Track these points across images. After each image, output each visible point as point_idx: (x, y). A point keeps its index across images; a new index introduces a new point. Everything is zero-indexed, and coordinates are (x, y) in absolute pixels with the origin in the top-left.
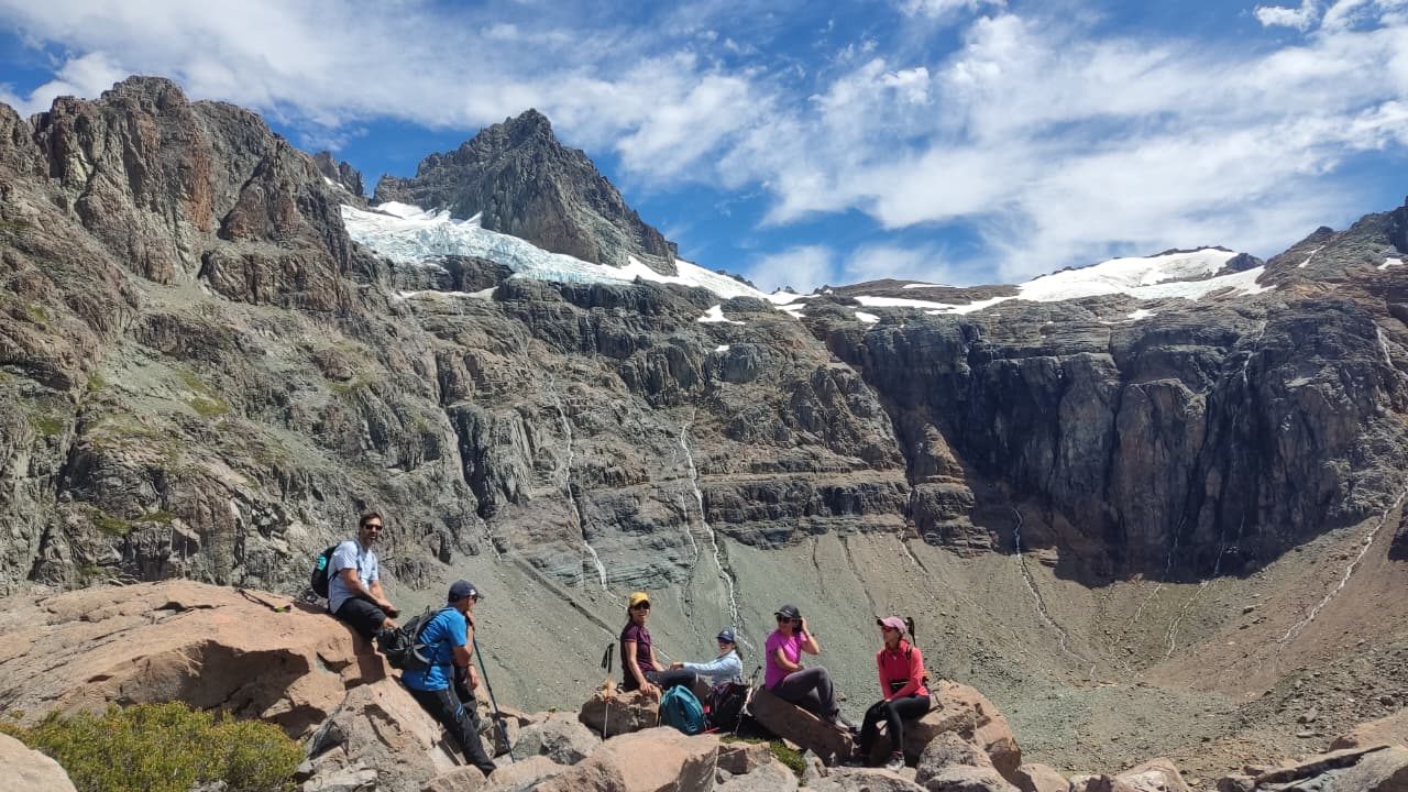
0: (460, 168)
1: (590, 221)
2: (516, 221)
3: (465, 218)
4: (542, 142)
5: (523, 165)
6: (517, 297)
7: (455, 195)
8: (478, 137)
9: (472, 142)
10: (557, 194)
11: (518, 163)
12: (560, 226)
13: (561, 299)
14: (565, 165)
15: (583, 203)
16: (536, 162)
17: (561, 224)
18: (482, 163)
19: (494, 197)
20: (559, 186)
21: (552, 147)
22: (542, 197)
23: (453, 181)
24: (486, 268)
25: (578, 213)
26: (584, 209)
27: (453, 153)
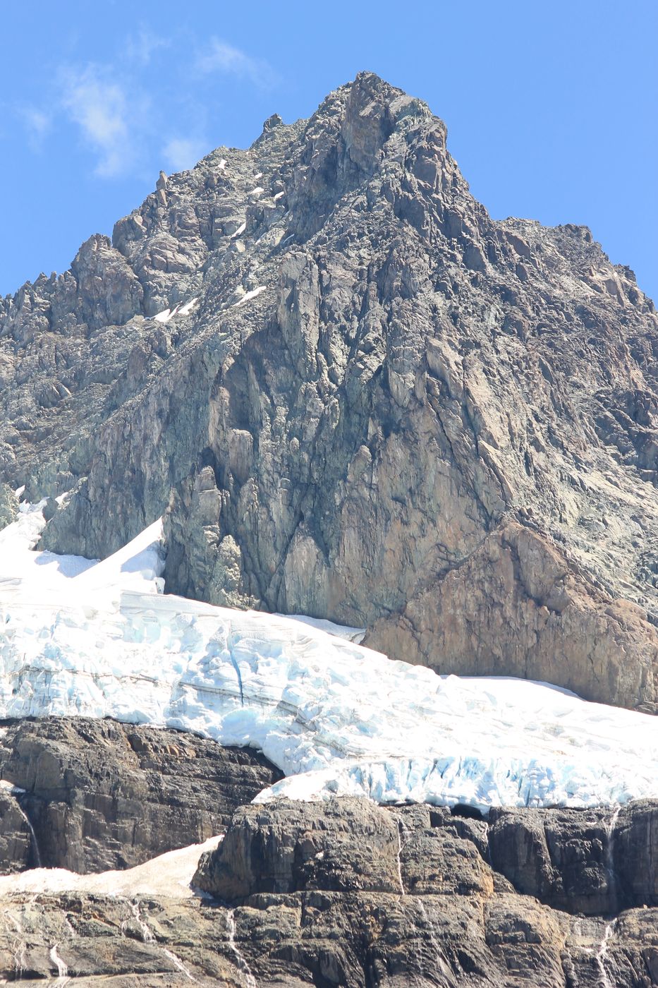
0: (76, 344)
1: (619, 528)
2: (305, 551)
3: (98, 553)
4: (407, 211)
5: (326, 314)
6: (298, 881)
7: (57, 462)
8: (149, 211)
9: (125, 231)
10: (472, 422)
11: (308, 307)
12: (490, 561)
13: (485, 877)
14: (507, 296)
15: (589, 455)
16: (385, 296)
17: (495, 549)
18: (163, 317)
19: (209, 457)
20: (481, 392)
21: (450, 224)
22: (410, 441)
23: (43, 400)
24: (168, 764)
25: (568, 496)
26: (593, 479)
27: (46, 285)
